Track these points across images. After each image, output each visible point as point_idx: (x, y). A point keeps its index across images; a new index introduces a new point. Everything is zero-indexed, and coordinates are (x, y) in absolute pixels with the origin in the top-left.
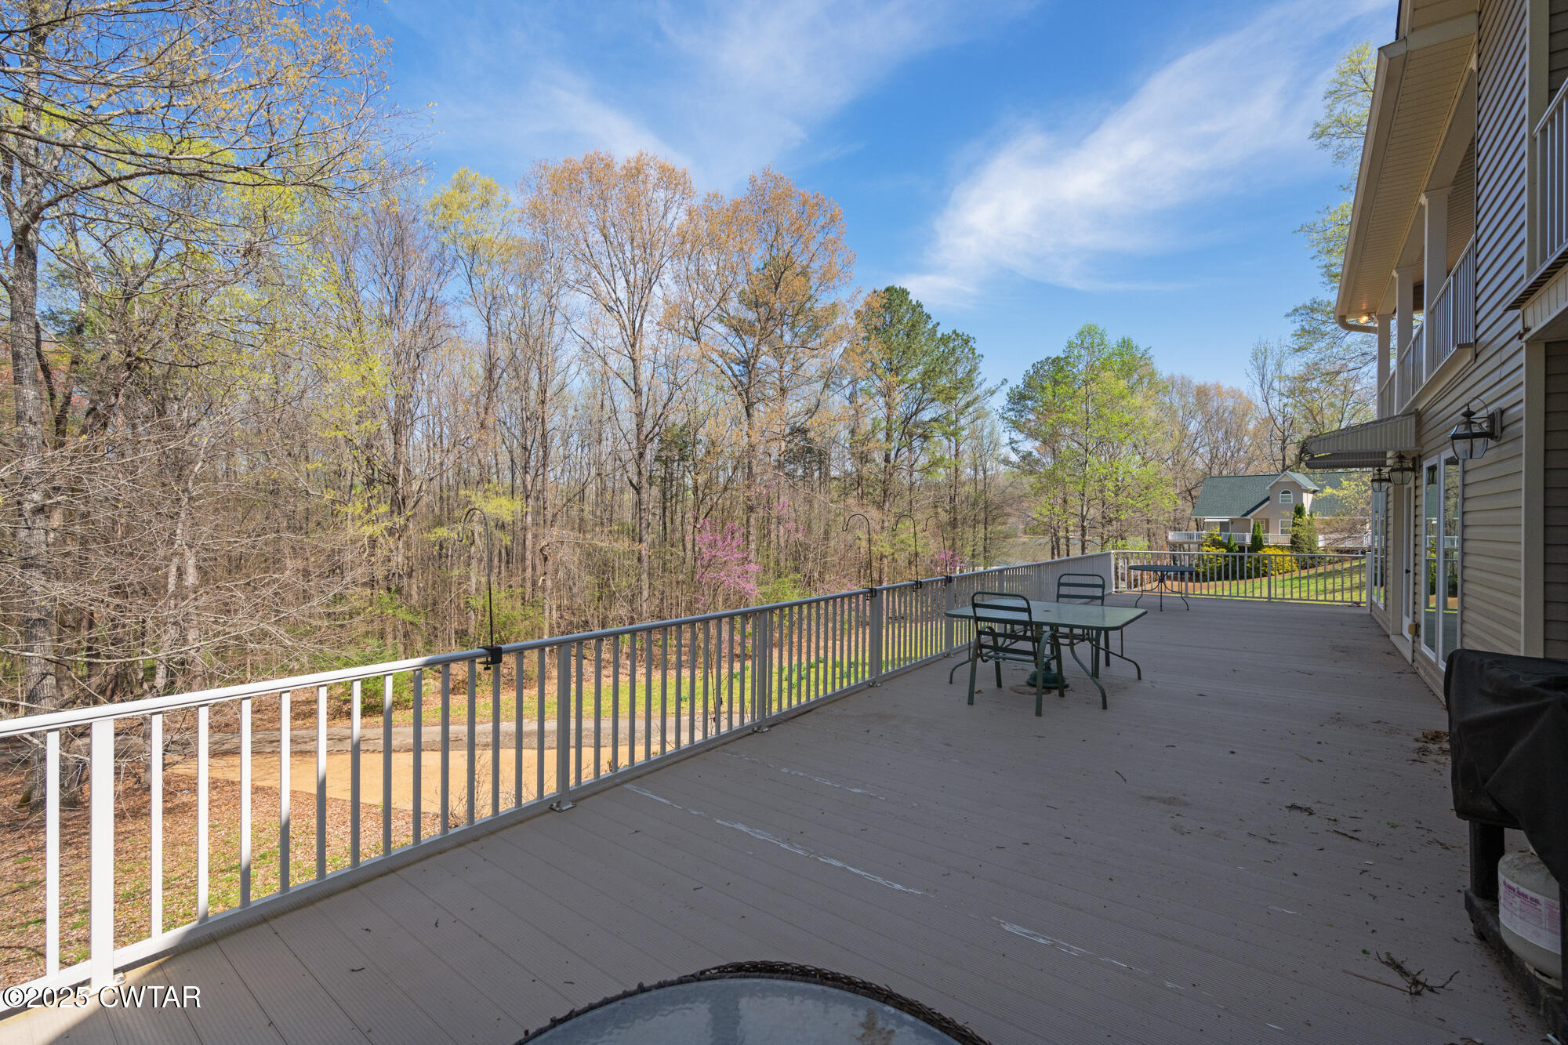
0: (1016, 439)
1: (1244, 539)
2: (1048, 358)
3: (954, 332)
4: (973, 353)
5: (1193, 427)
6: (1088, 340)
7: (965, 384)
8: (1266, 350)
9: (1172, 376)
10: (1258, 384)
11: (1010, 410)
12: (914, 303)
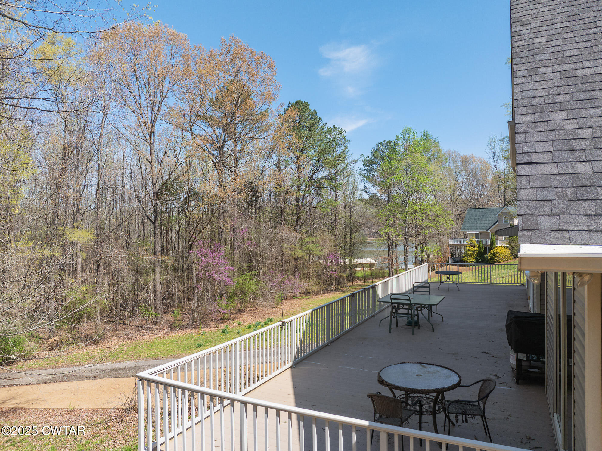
0: (368, 187)
1: (487, 243)
2: (384, 141)
3: (334, 126)
4: (345, 139)
5: (461, 179)
6: (407, 136)
7: (342, 158)
8: (495, 140)
9: (450, 151)
10: (492, 158)
11: (364, 170)
12: (312, 111)
